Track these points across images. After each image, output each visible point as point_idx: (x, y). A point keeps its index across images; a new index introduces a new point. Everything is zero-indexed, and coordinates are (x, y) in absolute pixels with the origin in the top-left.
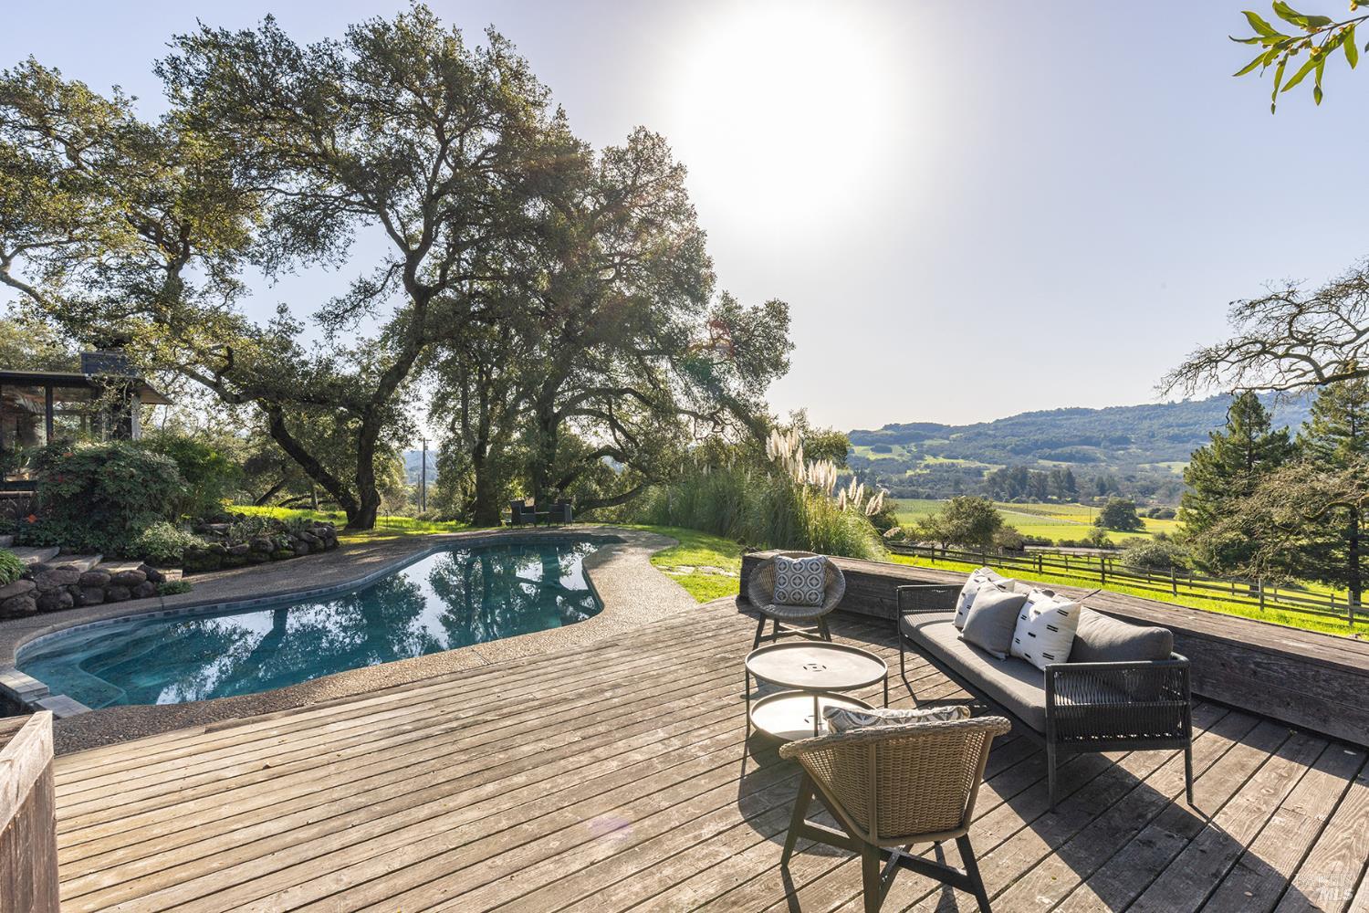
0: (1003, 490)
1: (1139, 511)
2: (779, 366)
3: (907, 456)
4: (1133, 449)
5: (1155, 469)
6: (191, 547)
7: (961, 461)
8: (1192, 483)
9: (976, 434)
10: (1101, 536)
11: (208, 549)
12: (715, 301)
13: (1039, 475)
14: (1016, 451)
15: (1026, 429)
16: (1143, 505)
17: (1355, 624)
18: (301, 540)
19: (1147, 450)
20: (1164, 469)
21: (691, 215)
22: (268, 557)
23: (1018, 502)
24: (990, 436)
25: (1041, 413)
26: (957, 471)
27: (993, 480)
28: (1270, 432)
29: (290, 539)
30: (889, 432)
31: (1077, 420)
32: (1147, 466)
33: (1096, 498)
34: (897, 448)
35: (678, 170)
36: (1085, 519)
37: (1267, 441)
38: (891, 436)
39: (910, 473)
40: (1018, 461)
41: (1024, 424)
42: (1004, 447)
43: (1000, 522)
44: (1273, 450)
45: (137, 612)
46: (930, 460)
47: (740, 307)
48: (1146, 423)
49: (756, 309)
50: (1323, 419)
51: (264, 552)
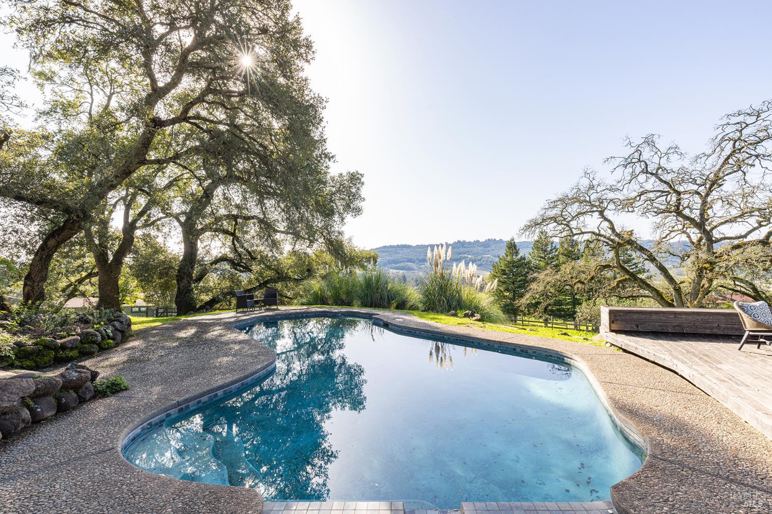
11: (36, 344)
13: (392, 277)
18: (116, 329)
28: (519, 256)
51: (94, 342)
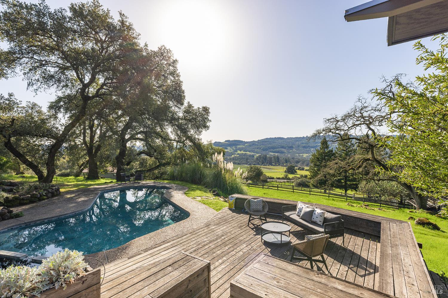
0: (260, 162)
1: (296, 168)
2: (206, 127)
3: (232, 151)
4: (294, 150)
5: (299, 156)
6: (6, 197)
7: (248, 152)
8: (312, 163)
9: (253, 144)
10: (287, 176)
11: (13, 198)
12: (186, 104)
13: (270, 157)
14: (264, 150)
15: (267, 143)
16: (297, 166)
17: (348, 200)
18: (49, 192)
19: (297, 150)
20: (301, 156)
21: (178, 76)
22: (38, 199)
23: (264, 165)
24: (256, 145)
25: (270, 138)
26: (247, 156)
27: (257, 159)
28: (329, 149)
29: (45, 192)
30: (227, 143)
31: (280, 141)
32: (297, 155)
33: (285, 164)
34: (229, 148)
35: (175, 62)
36: (282, 170)
37: (329, 152)
38: (227, 144)
39: (233, 156)
40: (264, 153)
41: (266, 142)
42: (260, 148)
43: (263, 173)
44: (330, 154)
45: (16, 225)
46: (239, 152)
47: (193, 107)
48: (297, 143)
49: (199, 108)
50: (340, 146)
51: (36, 197)
